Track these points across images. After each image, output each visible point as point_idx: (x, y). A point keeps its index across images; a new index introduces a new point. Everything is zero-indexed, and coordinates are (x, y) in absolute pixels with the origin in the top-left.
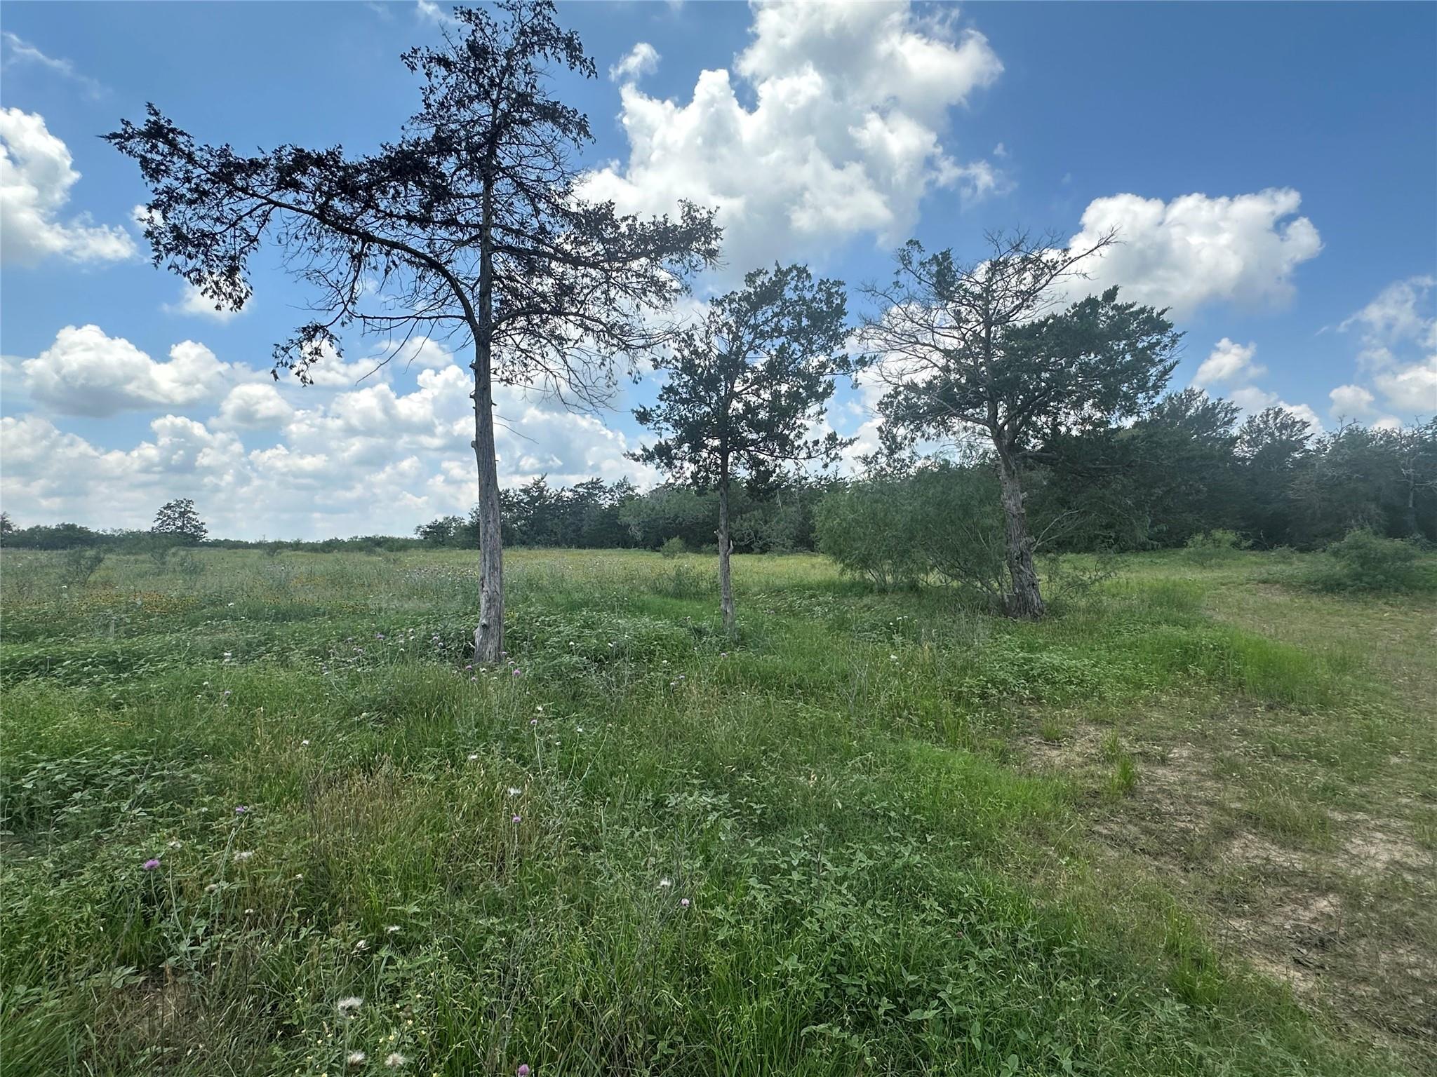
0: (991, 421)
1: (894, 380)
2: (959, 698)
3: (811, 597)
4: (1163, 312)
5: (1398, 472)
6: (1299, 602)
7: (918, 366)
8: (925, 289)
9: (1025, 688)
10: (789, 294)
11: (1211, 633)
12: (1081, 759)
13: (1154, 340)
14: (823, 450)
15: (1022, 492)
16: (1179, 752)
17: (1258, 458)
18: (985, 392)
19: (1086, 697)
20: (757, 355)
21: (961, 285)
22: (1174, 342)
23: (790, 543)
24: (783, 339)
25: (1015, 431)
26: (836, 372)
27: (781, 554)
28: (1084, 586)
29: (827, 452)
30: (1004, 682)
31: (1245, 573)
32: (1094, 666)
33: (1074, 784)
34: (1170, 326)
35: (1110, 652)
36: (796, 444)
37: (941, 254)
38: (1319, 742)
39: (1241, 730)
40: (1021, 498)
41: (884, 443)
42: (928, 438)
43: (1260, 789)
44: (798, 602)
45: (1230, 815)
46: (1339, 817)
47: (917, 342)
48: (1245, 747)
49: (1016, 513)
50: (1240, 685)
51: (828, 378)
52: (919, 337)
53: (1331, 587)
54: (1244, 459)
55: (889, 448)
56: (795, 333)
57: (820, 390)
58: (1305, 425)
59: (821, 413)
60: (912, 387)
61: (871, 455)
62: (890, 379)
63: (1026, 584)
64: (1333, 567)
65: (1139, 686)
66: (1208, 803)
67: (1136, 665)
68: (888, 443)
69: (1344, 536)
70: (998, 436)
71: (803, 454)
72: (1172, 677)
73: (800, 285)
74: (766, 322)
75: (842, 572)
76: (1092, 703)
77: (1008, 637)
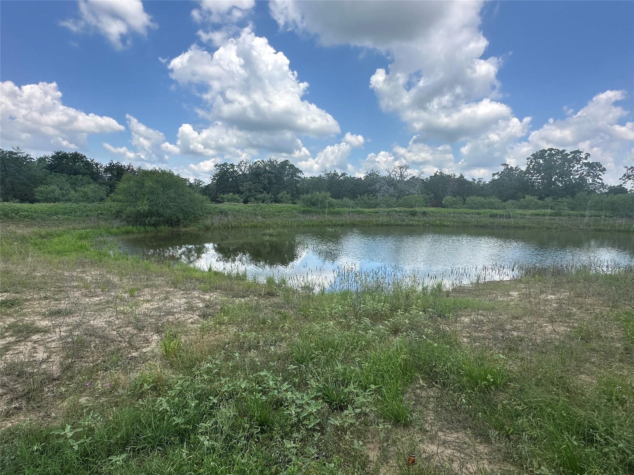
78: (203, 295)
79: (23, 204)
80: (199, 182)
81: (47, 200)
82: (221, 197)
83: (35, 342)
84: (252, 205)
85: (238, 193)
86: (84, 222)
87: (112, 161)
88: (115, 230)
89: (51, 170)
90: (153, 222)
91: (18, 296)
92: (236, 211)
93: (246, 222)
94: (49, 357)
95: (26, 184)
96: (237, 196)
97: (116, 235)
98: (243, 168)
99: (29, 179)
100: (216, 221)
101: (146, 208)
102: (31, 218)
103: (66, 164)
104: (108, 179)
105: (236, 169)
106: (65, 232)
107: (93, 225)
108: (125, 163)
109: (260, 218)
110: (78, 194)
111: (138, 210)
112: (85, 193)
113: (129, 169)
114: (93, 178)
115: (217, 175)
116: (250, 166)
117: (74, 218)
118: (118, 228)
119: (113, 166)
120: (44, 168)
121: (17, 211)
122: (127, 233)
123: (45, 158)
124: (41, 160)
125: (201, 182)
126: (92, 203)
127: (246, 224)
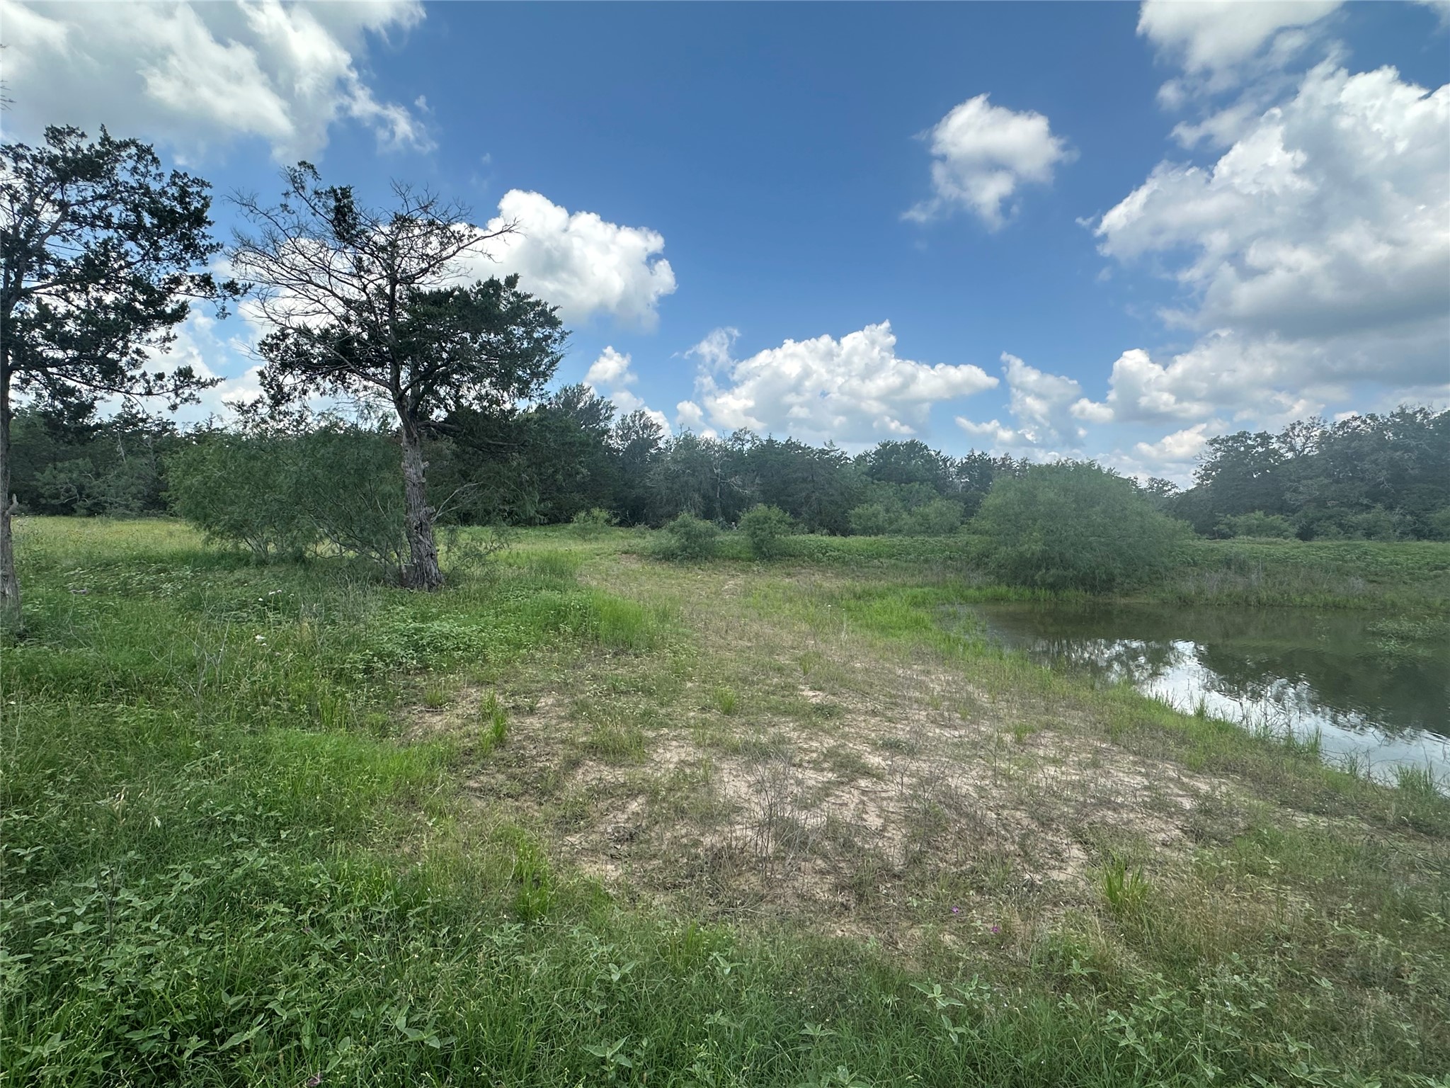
0: (394, 385)
1: (281, 320)
2: (340, 676)
3: (159, 571)
4: (555, 309)
5: (712, 471)
6: (648, 568)
7: (310, 309)
8: (322, 223)
9: (413, 659)
10: (122, 174)
11: (578, 596)
12: (459, 721)
13: (547, 333)
14: (171, 387)
15: (423, 461)
16: (545, 701)
17: (628, 450)
18: (387, 352)
19: (471, 661)
20: (66, 245)
21: (364, 232)
22: (563, 338)
23: (139, 504)
24: (111, 233)
25: (418, 397)
26: (194, 292)
27: (123, 517)
28: (480, 556)
29: (176, 391)
30: (391, 654)
31: (613, 545)
32: (482, 631)
33: (451, 746)
34: (560, 323)
35: (497, 617)
36: (129, 374)
37: (341, 189)
38: (645, 677)
39: (594, 676)
40: (422, 467)
41: (267, 391)
42: (323, 394)
43: (601, 722)
44: (136, 578)
45: (577, 748)
46: (651, 734)
47: (310, 282)
48: (595, 689)
49: (416, 482)
50: (597, 637)
51: (182, 298)
52: (312, 275)
53: (667, 556)
54: (618, 450)
55: (273, 397)
56: (134, 230)
57: (168, 310)
58: (659, 428)
59: (167, 339)
60: (304, 332)
61: (248, 403)
62: (275, 317)
63: (424, 554)
64: (670, 540)
65: (519, 646)
66: (563, 742)
67: (518, 627)
68: (272, 392)
69: (677, 516)
70: (399, 400)
71: (139, 388)
72: (545, 636)
73: (141, 168)
74: (83, 202)
75: (208, 541)
76: (476, 668)
77: (401, 608)
78: (1191, 777)
79: (834, 538)
80: (1160, 486)
81: (865, 531)
82: (1226, 521)
83: (864, 793)
84: (1328, 543)
85: (1280, 510)
86: (920, 572)
87: (972, 451)
88: (972, 592)
89: (872, 476)
90: (1051, 580)
91: (836, 700)
92: (1272, 561)
93: (1306, 591)
94: (884, 829)
95: (837, 503)
96: (1276, 519)
97: (975, 602)
98: (1299, 442)
99: (842, 494)
100: (1212, 584)
101: (1037, 548)
102: (841, 563)
103: (896, 463)
104: (963, 487)
105: (1276, 446)
106: (889, 589)
107: (935, 579)
108: (995, 454)
109: (1359, 584)
110: (914, 519)
111: (1021, 553)
112: (925, 517)
113: (1005, 464)
114: (936, 487)
115: (1214, 466)
116: (1324, 433)
117: (905, 565)
118: (979, 588)
119: (975, 461)
120: (863, 473)
121: (824, 550)
122: (997, 599)
123: (866, 456)
124: (860, 459)
125: (1167, 484)
126: (935, 536)
127: (1307, 599)
